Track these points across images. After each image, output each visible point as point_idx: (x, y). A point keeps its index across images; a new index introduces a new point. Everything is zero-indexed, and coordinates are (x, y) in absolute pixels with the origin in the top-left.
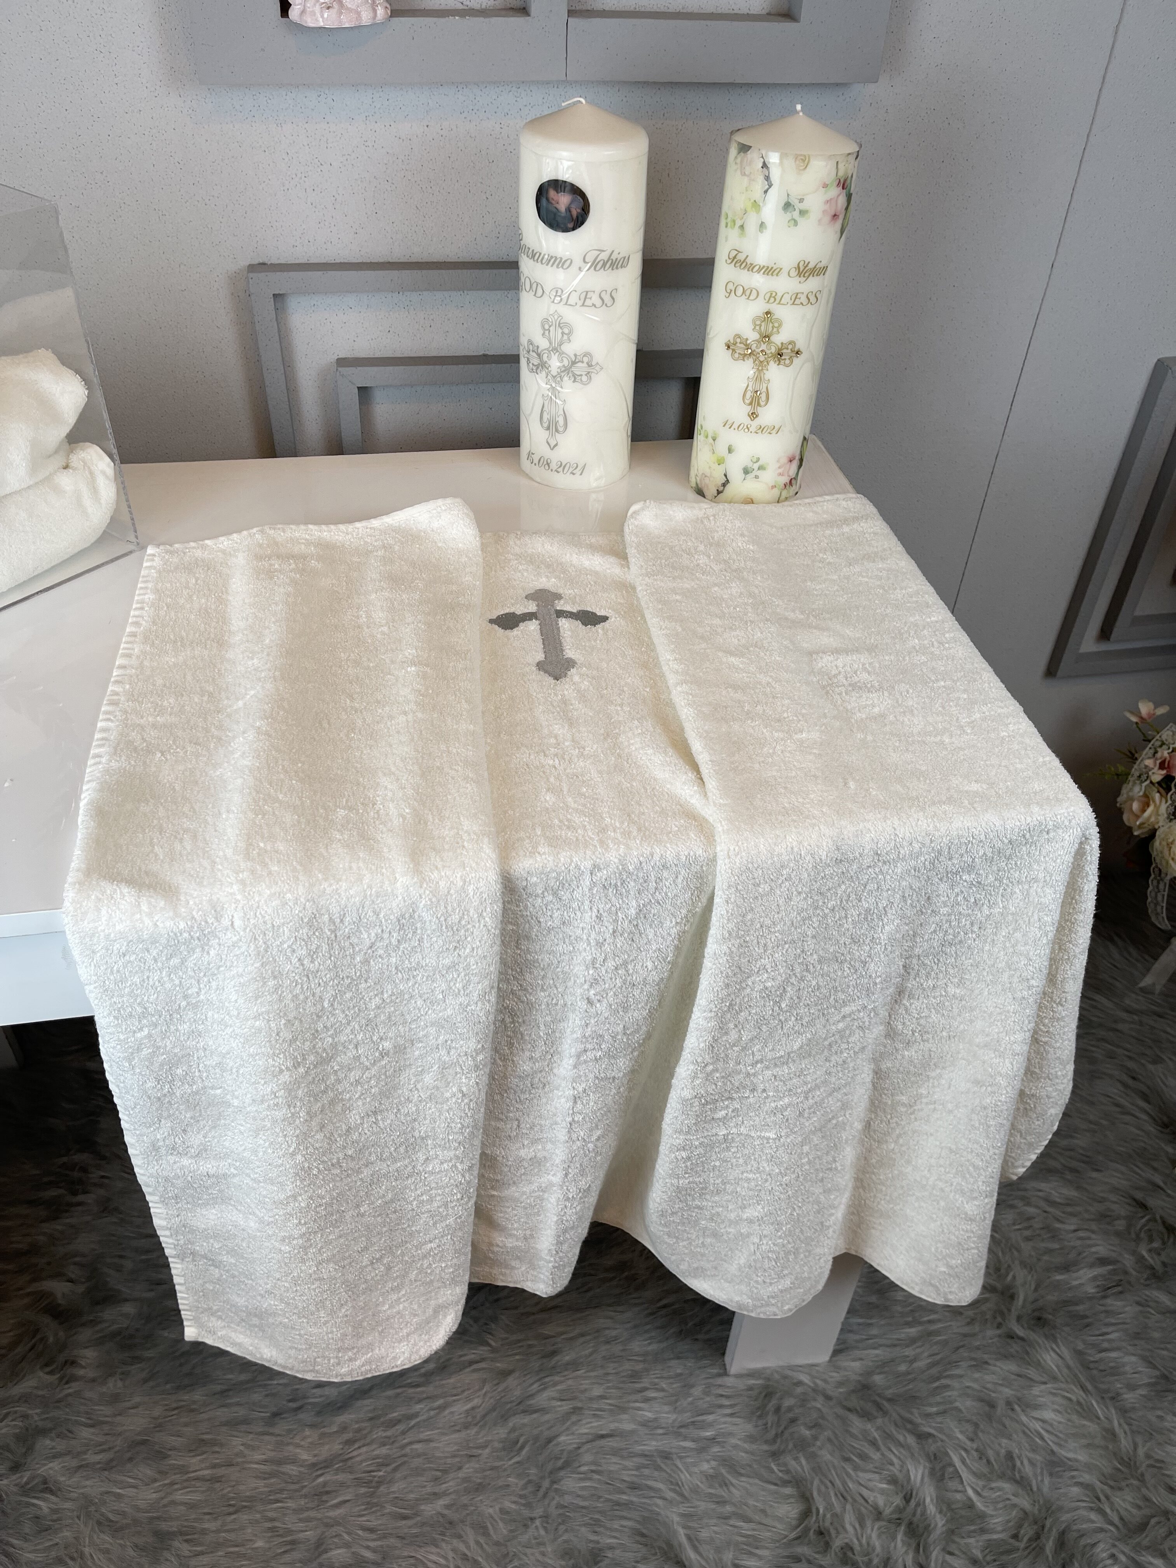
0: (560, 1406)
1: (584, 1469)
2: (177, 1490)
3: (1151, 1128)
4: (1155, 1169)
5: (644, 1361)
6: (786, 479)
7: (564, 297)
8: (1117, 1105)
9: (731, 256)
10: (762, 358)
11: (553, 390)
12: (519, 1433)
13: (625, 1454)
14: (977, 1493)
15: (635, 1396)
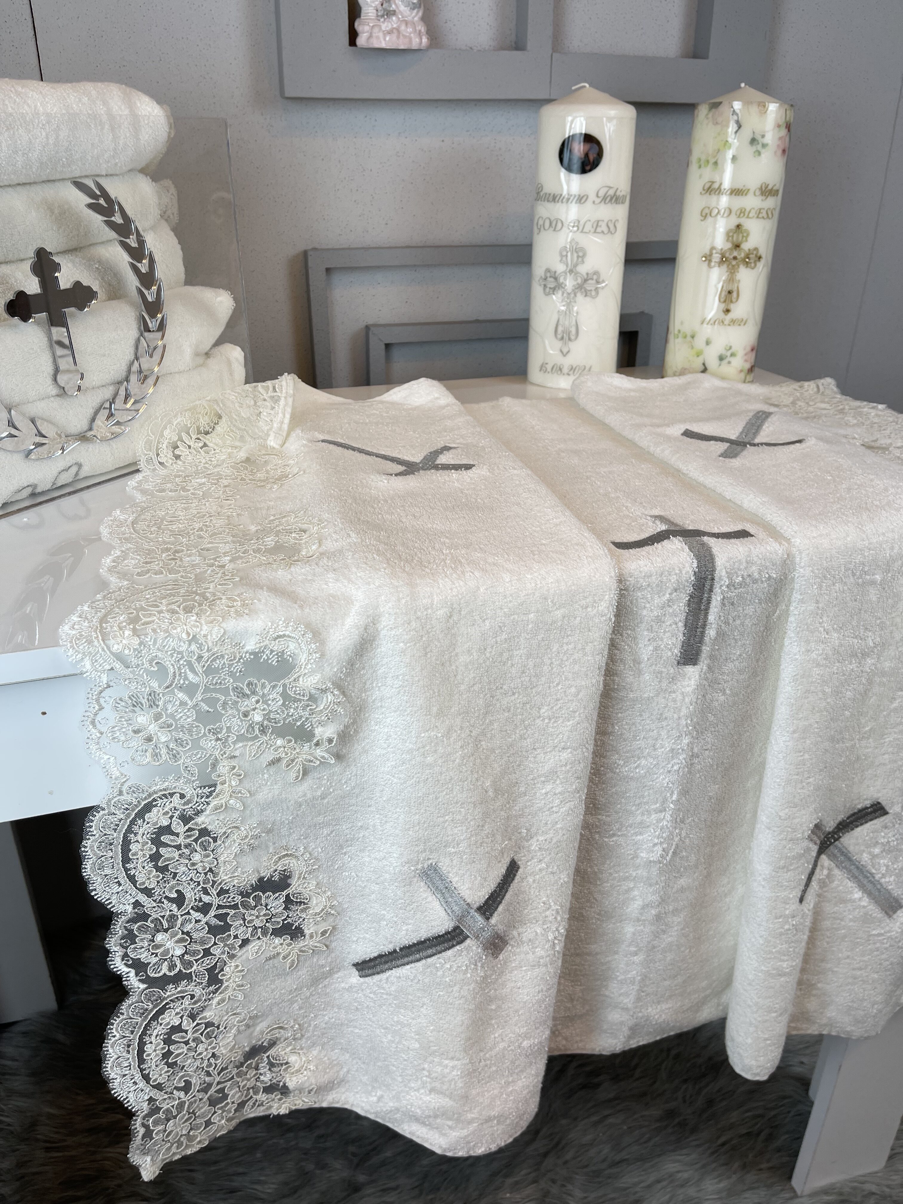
6: (748, 366)
7: (581, 226)
9: (706, 187)
10: (734, 263)
11: (568, 305)
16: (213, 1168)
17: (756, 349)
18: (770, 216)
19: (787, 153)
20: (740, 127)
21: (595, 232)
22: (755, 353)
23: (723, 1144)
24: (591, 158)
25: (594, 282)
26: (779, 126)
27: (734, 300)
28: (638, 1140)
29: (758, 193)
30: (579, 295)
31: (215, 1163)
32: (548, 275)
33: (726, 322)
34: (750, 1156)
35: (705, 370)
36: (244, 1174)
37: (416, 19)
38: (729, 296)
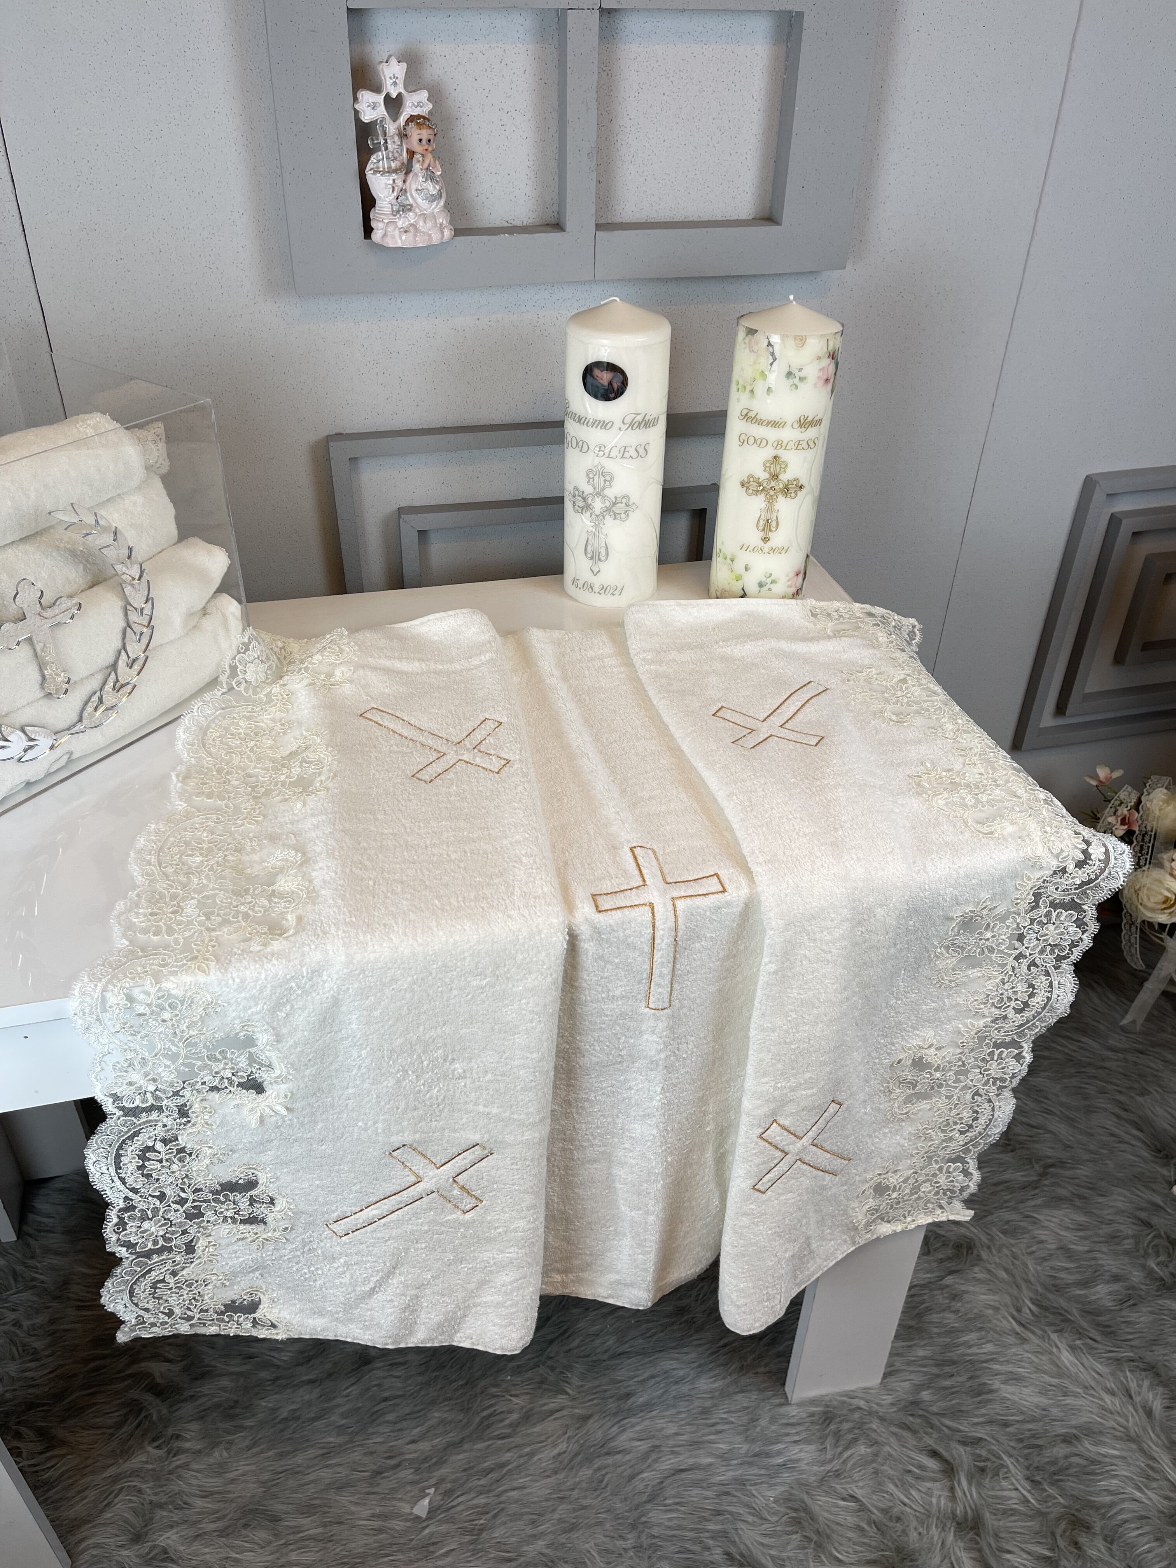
0: (639, 1446)
1: (668, 1502)
2: (292, 1550)
3: (1146, 1154)
4: (1154, 1191)
5: (712, 1398)
6: (793, 590)
7: (607, 451)
8: (1113, 1135)
9: (743, 413)
10: (772, 493)
11: (597, 526)
12: (603, 1472)
13: (705, 1485)
14: (1029, 1492)
15: (708, 1430)
17: (802, 572)
18: (812, 445)
19: (832, 380)
20: (775, 360)
21: (622, 457)
22: (801, 576)
23: (724, 1346)
24: (615, 386)
25: (624, 505)
26: (819, 358)
27: (773, 529)
28: (642, 1335)
29: (796, 425)
30: (607, 517)
32: (577, 493)
33: (766, 550)
34: (750, 1359)
35: (744, 595)
37: (437, 210)
38: (768, 526)
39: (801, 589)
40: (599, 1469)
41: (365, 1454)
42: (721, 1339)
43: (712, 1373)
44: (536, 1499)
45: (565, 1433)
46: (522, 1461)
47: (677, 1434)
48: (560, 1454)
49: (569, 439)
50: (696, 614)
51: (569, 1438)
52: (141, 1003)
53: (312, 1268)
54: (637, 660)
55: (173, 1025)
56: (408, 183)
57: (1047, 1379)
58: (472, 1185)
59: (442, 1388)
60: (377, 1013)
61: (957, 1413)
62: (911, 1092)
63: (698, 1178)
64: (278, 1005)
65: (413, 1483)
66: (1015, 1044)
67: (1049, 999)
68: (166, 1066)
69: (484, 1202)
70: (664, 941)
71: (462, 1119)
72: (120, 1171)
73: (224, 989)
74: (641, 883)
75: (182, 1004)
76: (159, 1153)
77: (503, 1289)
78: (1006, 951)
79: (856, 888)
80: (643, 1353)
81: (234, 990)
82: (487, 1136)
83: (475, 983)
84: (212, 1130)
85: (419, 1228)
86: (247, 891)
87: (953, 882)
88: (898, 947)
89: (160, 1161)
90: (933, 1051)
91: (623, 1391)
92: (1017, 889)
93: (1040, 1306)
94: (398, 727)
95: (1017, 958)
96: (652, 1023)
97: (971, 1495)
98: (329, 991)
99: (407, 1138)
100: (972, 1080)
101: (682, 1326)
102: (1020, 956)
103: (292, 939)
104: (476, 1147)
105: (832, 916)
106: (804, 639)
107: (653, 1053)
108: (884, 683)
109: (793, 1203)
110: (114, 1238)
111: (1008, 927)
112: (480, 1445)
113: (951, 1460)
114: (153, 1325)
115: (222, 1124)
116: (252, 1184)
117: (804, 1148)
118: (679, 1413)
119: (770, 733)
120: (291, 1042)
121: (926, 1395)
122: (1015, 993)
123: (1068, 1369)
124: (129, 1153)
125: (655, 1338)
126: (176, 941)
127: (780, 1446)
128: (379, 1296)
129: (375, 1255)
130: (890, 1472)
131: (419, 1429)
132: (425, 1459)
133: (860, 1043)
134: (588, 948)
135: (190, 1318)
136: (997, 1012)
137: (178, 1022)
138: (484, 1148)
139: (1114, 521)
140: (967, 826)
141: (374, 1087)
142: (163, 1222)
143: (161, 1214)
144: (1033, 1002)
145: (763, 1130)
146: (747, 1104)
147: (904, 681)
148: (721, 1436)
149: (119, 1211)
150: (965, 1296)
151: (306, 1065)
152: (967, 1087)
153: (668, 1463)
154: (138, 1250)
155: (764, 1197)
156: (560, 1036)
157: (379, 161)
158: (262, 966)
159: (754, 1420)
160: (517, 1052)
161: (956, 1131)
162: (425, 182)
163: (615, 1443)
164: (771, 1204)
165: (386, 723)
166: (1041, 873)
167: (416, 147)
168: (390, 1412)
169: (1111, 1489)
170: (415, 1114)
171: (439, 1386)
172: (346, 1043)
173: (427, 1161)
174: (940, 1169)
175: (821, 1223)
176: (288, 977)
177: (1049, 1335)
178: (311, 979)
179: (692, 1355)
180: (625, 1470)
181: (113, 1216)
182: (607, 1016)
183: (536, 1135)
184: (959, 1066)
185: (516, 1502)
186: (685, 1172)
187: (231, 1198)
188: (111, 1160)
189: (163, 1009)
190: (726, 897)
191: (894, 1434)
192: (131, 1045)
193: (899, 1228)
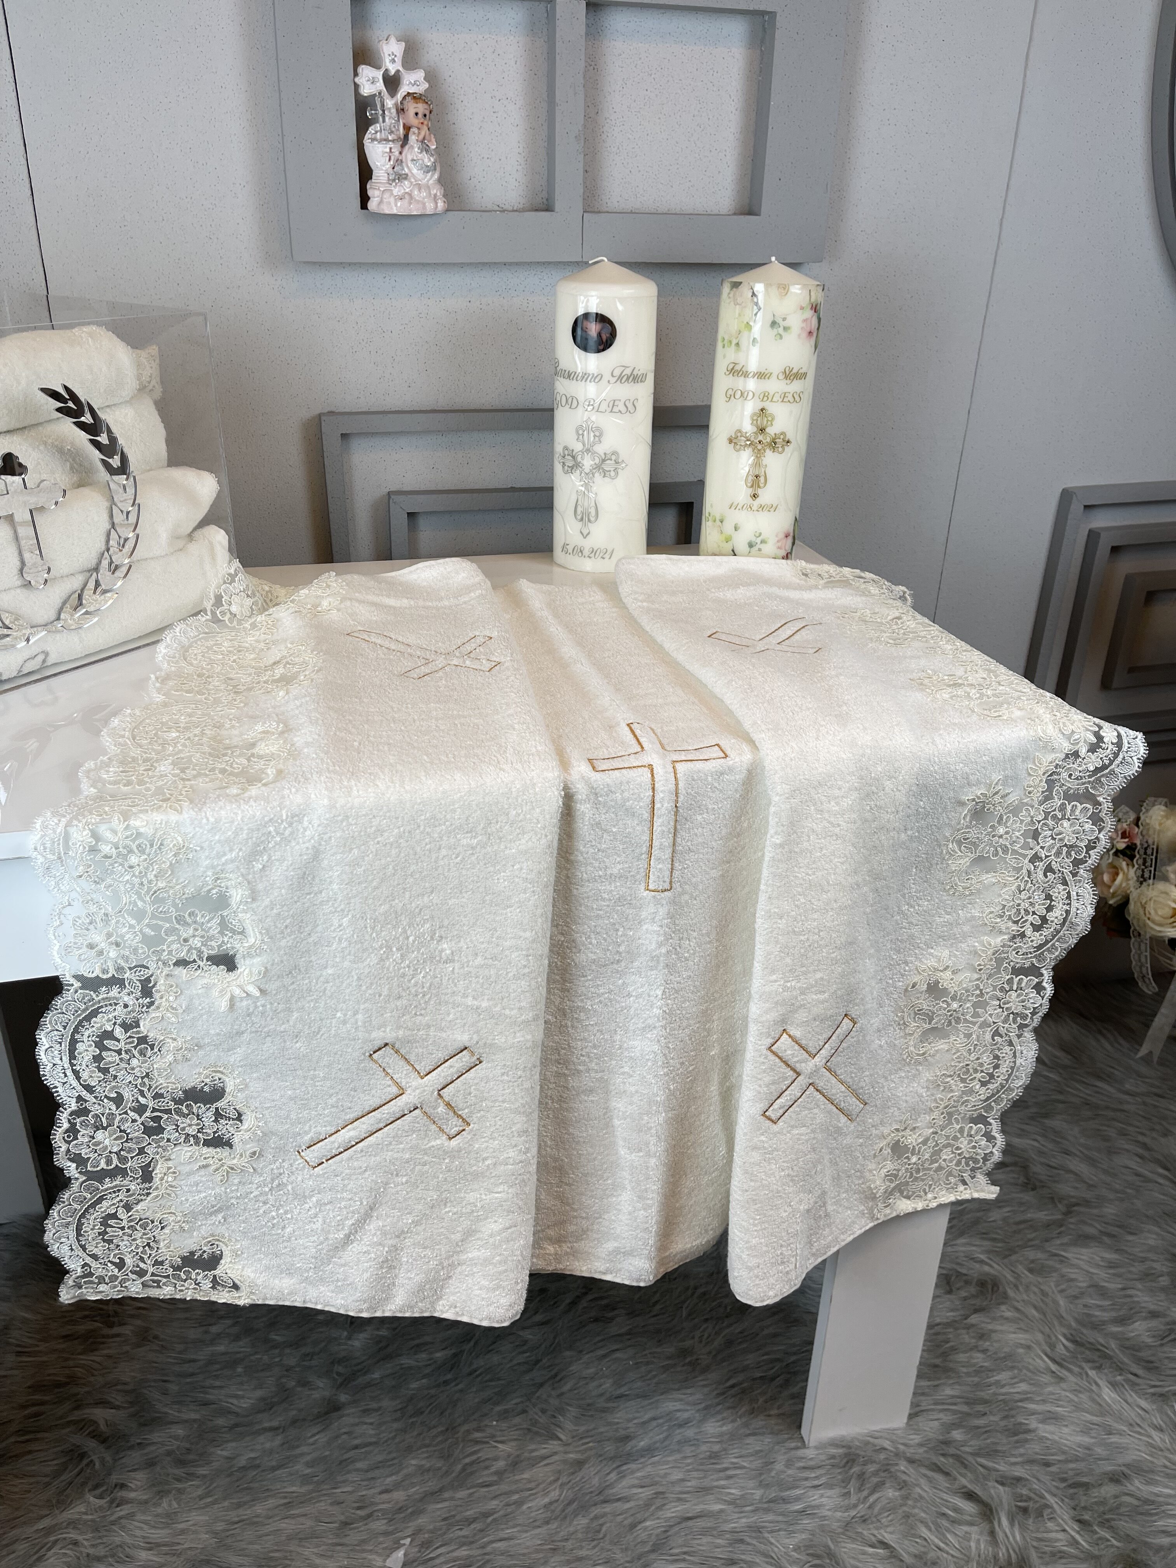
0: (640, 1493)
1: (674, 1551)
5: (721, 1442)
6: (783, 551)
7: (596, 406)
9: (729, 369)
10: (759, 447)
11: (586, 485)
12: (601, 1521)
13: (715, 1533)
14: (1078, 1532)
15: (715, 1476)
16: (188, 1380)
17: (792, 534)
18: (797, 399)
19: (815, 334)
20: (759, 310)
21: (611, 412)
22: (790, 540)
23: (733, 1386)
24: (604, 337)
25: (613, 462)
26: (802, 308)
27: (762, 485)
28: (642, 1377)
29: (781, 377)
30: (597, 475)
31: (192, 1375)
32: (567, 452)
33: (755, 508)
34: (761, 1400)
35: (734, 554)
36: (221, 1387)
37: (431, 182)
38: (757, 481)
39: (791, 553)
40: (596, 1518)
41: (332, 1504)
42: (728, 1380)
43: (720, 1417)
44: (525, 1551)
45: (558, 1479)
46: (509, 1510)
47: (683, 1480)
48: (551, 1503)
49: (558, 399)
50: (687, 569)
51: (561, 1485)
52: (107, 842)
53: (281, 1211)
54: (628, 601)
55: (140, 873)
56: (404, 154)
57: (1089, 1417)
58: (458, 1102)
59: (420, 1434)
60: (360, 871)
61: (992, 1453)
62: (927, 1026)
63: (703, 1117)
64: (254, 854)
65: (386, 1534)
66: (1034, 971)
67: (1068, 912)
68: (131, 926)
69: (472, 1125)
70: (664, 806)
71: (449, 1014)
72: (75, 1062)
73: (197, 829)
74: (639, 749)
75: (152, 846)
76: (118, 1040)
77: (491, 1240)
78: (1020, 851)
79: (863, 755)
80: (644, 1396)
81: (209, 831)
82: (475, 1037)
83: (464, 842)
84: (177, 1016)
85: (400, 1155)
86: (225, 755)
87: (963, 757)
88: (909, 833)
89: (119, 1052)
90: (948, 974)
91: (622, 1433)
92: (1029, 774)
93: (1075, 1342)
94: (387, 643)
95: (1032, 861)
96: (651, 909)
97: (1014, 1537)
98: (309, 841)
99: (388, 1034)
100: (991, 1015)
101: (685, 1368)
102: (1035, 858)
103: (271, 786)
104: (464, 1052)
105: (839, 783)
106: (795, 589)
107: (653, 946)
108: (879, 620)
109: (807, 1141)
110: (64, 1147)
111: (1022, 821)
112: (462, 1494)
113: (989, 1501)
114: (101, 1280)
115: (187, 1010)
116: (217, 1094)
117: (816, 1070)
118: (686, 1458)
119: (766, 647)
120: (267, 902)
121: (957, 1435)
122: (1031, 904)
123: (1109, 1405)
124: (85, 1039)
125: (655, 1381)
126: (148, 789)
127: (798, 1492)
128: (354, 1248)
129: (351, 1191)
130: (923, 1515)
131: (394, 1478)
132: (400, 1509)
133: (872, 951)
134: (584, 809)
135: (141, 1273)
136: (1015, 927)
137: (147, 868)
138: (473, 1053)
139: (1093, 536)
140: (973, 711)
141: (356, 966)
142: (118, 1134)
143: (116, 1124)
144: (1051, 916)
145: (772, 1041)
146: (755, 1009)
147: (899, 618)
148: (731, 1481)
149: (71, 1115)
150: (993, 1335)
151: (282, 933)
152: (985, 1025)
153: (673, 1510)
154: (89, 1168)
155: (775, 1128)
156: (555, 925)
157: (376, 132)
158: (239, 807)
159: (769, 1464)
160: (509, 930)
161: (976, 1082)
162: (421, 153)
163: (614, 1491)
164: (783, 1137)
165: (373, 640)
166: (1053, 756)
167: (413, 121)
168: (361, 1460)
169: (1169, 1529)
170: (399, 1003)
171: (415, 1433)
172: (327, 908)
173: (411, 1068)
174: (961, 1131)
175: (837, 1179)
176: (266, 819)
177: (1087, 1374)
178: (291, 824)
179: (698, 1396)
180: (626, 1519)
181: (63, 1119)
182: (603, 899)
183: (529, 1037)
184: (978, 996)
185: (502, 1554)
186: (688, 1107)
187: (195, 1110)
188: (65, 1046)
189: (131, 851)
190: (729, 762)
191: (925, 1475)
192: (94, 896)
193: (920, 1206)
